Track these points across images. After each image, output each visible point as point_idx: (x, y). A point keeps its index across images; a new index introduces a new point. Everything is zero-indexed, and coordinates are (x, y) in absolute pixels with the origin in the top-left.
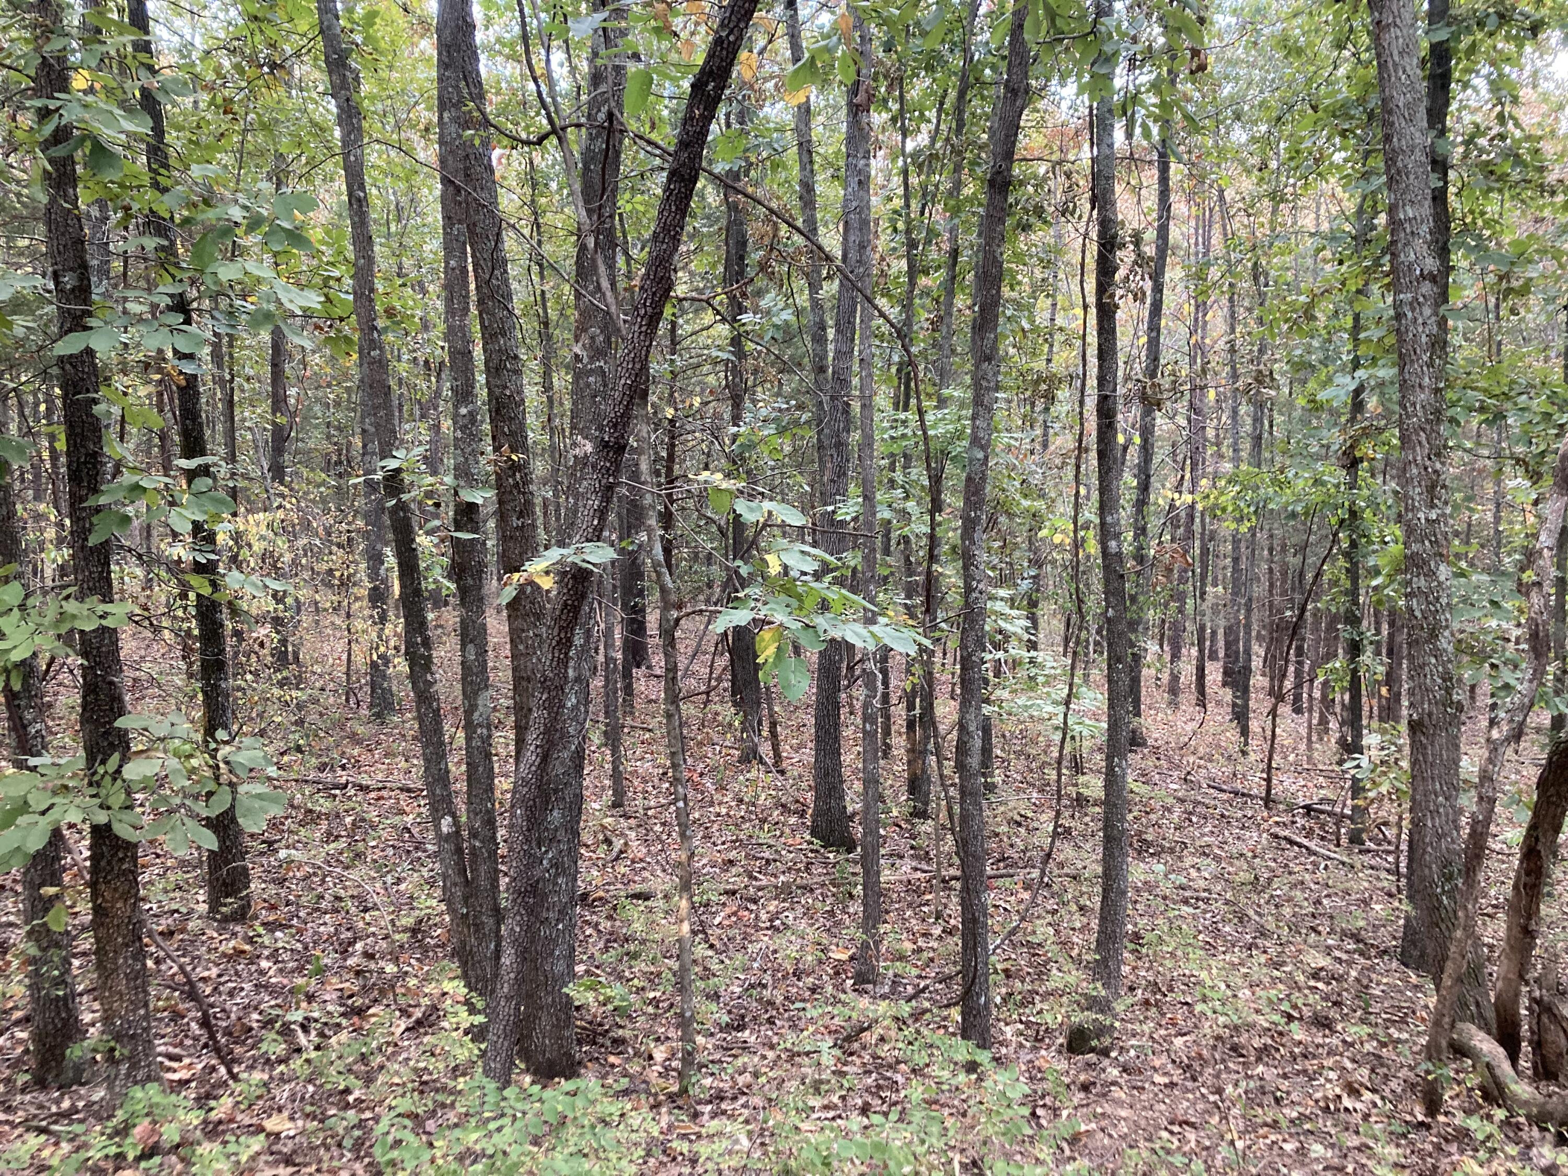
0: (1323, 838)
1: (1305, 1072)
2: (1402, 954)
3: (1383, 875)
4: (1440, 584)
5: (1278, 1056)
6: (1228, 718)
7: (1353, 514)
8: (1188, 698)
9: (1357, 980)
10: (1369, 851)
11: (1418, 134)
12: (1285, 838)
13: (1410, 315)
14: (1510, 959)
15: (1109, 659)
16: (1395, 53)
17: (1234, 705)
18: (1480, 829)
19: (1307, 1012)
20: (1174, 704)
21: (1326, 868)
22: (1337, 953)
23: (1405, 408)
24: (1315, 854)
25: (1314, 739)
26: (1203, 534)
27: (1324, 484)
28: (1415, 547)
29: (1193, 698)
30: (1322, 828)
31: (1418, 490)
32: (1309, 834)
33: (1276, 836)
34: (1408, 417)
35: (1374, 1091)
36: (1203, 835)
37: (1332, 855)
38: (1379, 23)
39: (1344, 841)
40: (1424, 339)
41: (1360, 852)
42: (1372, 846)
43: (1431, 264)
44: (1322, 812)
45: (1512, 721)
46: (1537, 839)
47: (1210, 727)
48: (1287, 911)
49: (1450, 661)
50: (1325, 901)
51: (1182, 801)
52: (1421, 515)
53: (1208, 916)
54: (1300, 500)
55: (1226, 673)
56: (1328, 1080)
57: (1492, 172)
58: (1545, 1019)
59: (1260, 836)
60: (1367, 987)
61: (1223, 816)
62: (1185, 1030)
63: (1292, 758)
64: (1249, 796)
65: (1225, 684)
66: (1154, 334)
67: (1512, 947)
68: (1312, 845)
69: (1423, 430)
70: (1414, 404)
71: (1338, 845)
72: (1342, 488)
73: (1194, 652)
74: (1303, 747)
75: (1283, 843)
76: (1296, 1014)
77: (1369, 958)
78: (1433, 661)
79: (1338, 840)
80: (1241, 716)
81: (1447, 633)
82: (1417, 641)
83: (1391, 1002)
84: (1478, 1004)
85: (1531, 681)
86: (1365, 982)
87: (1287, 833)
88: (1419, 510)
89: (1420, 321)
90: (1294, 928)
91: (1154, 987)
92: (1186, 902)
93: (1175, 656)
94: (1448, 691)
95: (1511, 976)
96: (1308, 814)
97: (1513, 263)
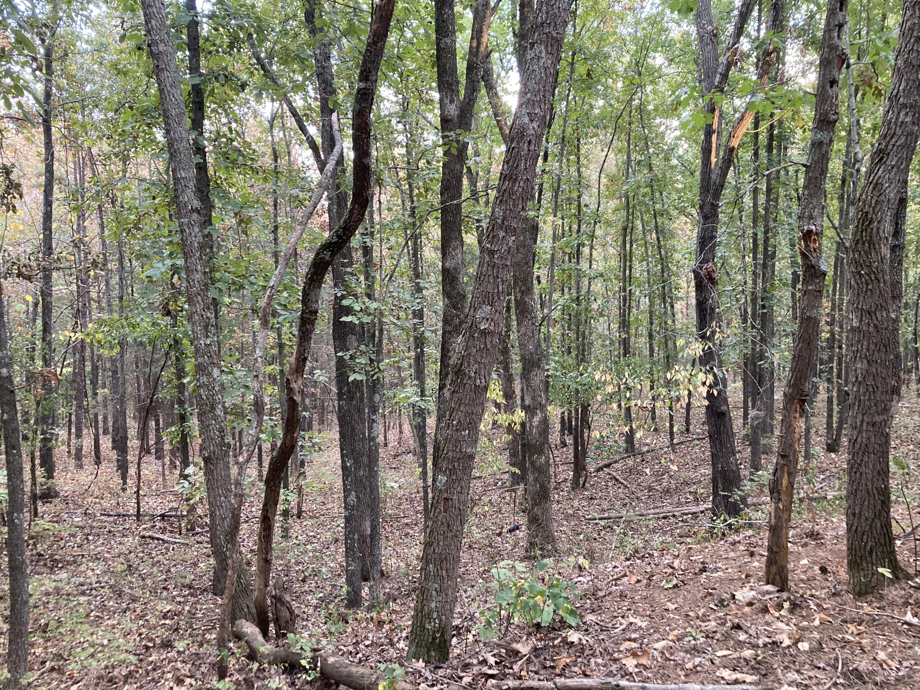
0: (171, 532)
1: (153, 680)
2: (214, 589)
3: (205, 545)
4: (214, 379)
5: (138, 676)
6: (115, 469)
7: (176, 342)
8: (88, 462)
9: (189, 611)
10: (198, 533)
11: (184, 132)
12: (149, 537)
13: (187, 230)
14: (260, 578)
15: (6, 447)
16: (168, 85)
17: (118, 461)
18: (236, 512)
19: (158, 641)
20: (80, 466)
21: (173, 549)
22: (178, 599)
23: (189, 283)
24: (167, 542)
25: (167, 473)
26: (92, 357)
27: (159, 325)
28: (200, 360)
29: (92, 459)
30: (171, 526)
31: (199, 328)
32: (163, 530)
33: (143, 537)
34: (191, 288)
35: (191, 677)
36: (96, 547)
37: (177, 541)
38: (157, 66)
39: (184, 531)
40: (196, 245)
41: (193, 535)
42: (200, 530)
43: (196, 204)
44: (171, 516)
45: (248, 451)
46: (267, 511)
47: (102, 478)
48: (149, 582)
49: (222, 421)
50: (172, 570)
51: (82, 528)
52: (202, 342)
53: (98, 598)
54: (145, 335)
55: (114, 441)
56: (167, 680)
57: (228, 158)
58: (278, 605)
59: (134, 539)
60: (194, 614)
61: (110, 532)
62: (79, 679)
63: (154, 487)
64: (127, 515)
65: (113, 448)
66: (47, 233)
67: (260, 571)
68: (166, 537)
69: (199, 294)
70: (193, 280)
71: (180, 534)
72: (169, 327)
73: (92, 430)
74: (161, 479)
75: (148, 540)
76: (151, 645)
77: (197, 596)
78: (214, 422)
79: (180, 531)
80: (123, 467)
81: (220, 406)
82: (205, 412)
83: (207, 619)
84: (248, 607)
85: (256, 428)
86: (193, 611)
87: (150, 533)
88: (201, 339)
89: (193, 234)
90: (154, 591)
91: (59, 656)
92: (83, 593)
93: (79, 435)
94: (222, 438)
95: (261, 587)
96: (163, 519)
97: (242, 207)
